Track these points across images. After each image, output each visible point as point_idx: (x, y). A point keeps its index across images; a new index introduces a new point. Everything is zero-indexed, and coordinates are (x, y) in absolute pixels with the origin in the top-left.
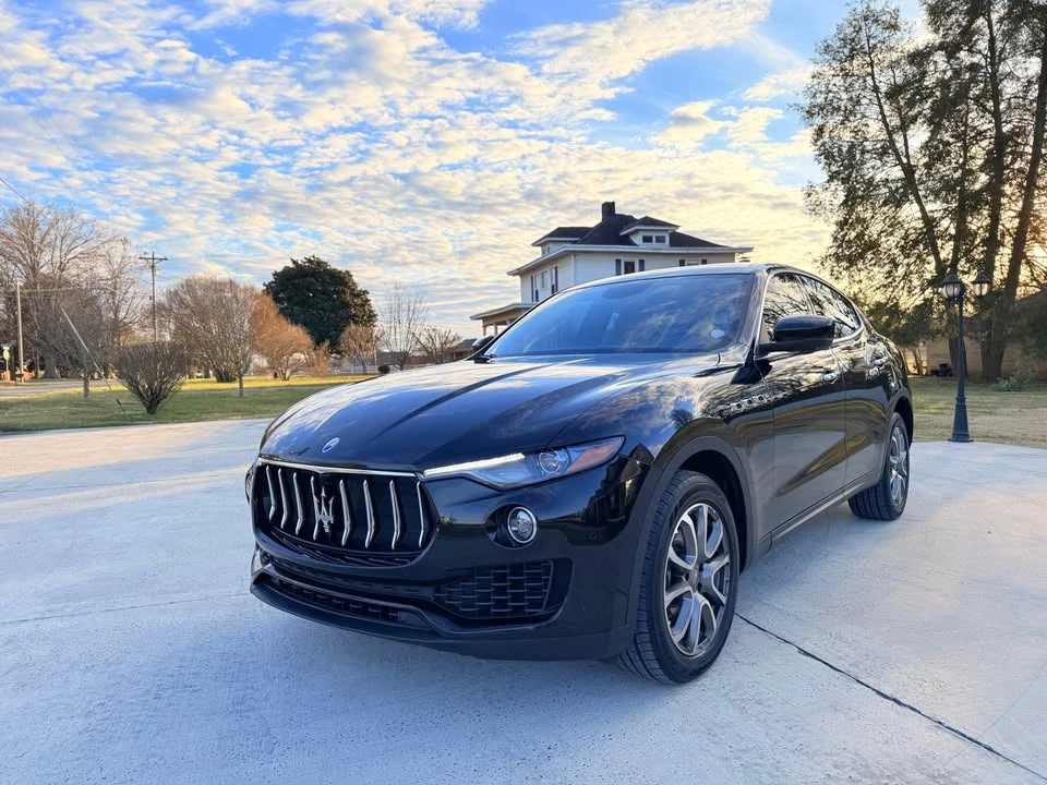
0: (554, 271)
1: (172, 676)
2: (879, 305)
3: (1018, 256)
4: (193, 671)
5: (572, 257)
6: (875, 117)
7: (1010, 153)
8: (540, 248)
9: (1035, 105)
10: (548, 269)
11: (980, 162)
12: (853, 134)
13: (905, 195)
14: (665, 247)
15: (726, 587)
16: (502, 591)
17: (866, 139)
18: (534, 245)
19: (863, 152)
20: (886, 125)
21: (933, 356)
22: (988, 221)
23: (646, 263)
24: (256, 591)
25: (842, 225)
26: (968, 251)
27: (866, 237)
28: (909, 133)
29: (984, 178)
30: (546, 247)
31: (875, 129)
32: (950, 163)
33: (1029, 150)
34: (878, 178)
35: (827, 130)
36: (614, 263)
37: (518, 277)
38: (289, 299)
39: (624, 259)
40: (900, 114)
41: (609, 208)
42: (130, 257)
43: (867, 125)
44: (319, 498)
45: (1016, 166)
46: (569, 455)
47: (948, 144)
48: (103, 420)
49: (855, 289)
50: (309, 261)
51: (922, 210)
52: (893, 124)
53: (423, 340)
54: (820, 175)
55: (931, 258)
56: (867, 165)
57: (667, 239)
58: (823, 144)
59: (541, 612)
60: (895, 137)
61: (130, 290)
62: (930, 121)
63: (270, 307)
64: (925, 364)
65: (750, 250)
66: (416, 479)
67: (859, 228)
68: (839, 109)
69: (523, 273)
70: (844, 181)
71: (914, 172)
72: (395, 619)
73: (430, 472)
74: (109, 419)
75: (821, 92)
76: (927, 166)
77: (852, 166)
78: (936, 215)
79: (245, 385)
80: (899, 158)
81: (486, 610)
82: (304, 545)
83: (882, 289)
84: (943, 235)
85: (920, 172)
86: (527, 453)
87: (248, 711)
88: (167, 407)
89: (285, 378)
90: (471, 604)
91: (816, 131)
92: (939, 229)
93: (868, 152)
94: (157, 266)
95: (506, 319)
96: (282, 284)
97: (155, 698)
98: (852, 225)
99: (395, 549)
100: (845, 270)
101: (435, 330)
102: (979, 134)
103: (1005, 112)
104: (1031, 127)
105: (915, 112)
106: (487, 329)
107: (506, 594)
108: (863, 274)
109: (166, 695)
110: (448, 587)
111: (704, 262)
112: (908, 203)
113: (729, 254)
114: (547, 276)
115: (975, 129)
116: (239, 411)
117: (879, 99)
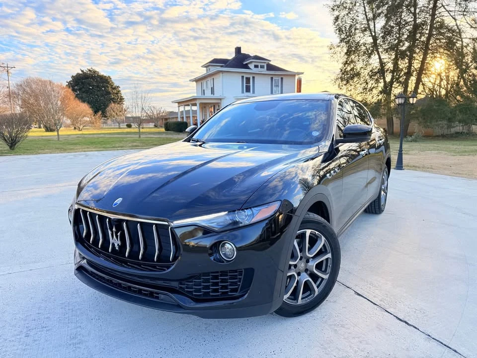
0: (212, 80)
1: (34, 320)
3: (419, 81)
4: (46, 316)
5: (221, 74)
6: (362, 12)
7: (419, 33)
8: (205, 68)
9: (431, 10)
10: (209, 79)
11: (406, 36)
12: (352, 20)
13: (372, 51)
14: (264, 71)
16: (216, 284)
17: (357, 23)
18: (202, 67)
19: (356, 29)
20: (367, 17)
21: (380, 124)
22: (407, 64)
23: (256, 78)
24: (78, 275)
25: (346, 63)
26: (397, 79)
27: (355, 70)
28: (377, 21)
29: (407, 44)
30: (208, 68)
31: (361, 17)
32: (393, 36)
33: (427, 32)
34: (361, 42)
35: (340, 18)
36: (241, 78)
37: (195, 82)
38: (80, 90)
39: (245, 76)
40: (373, 12)
41: (238, 50)
43: (358, 16)
44: (112, 231)
45: (422, 39)
46: (252, 211)
47: (393, 27)
50: (90, 70)
51: (380, 58)
52: (369, 16)
53: (148, 112)
54: (336, 39)
55: (382, 81)
56: (357, 36)
57: (265, 67)
58: (339, 24)
59: (237, 294)
60: (370, 22)
62: (386, 16)
63: (71, 94)
65: (302, 73)
66: (169, 225)
67: (352, 66)
68: (345, 8)
69: (198, 80)
70: (347, 42)
71: (377, 40)
72: (157, 298)
73: (177, 223)
76: (383, 37)
77: (350, 36)
78: (386, 61)
79: (60, 133)
80: (371, 34)
81: (207, 294)
82: (104, 254)
83: (360, 94)
84: (388, 70)
85: (379, 40)
86: (229, 212)
87: (79, 343)
88: (20, 146)
89: (80, 130)
90: (199, 291)
91: (335, 18)
92: (386, 67)
93: (358, 29)
94: (10, 71)
95: (188, 105)
96: (76, 82)
97: (26, 336)
98: (349, 64)
99: (157, 261)
100: (345, 85)
101: (154, 107)
102: (406, 23)
103: (418, 14)
104: (429, 21)
105: (380, 11)
106: (180, 107)
107: (218, 285)
108: (352, 87)
109: (32, 333)
110: (187, 282)
111: (282, 79)
112: (373, 55)
113: (293, 75)
114: (209, 83)
115: (405, 20)
116: (58, 149)
117: (364, 4)
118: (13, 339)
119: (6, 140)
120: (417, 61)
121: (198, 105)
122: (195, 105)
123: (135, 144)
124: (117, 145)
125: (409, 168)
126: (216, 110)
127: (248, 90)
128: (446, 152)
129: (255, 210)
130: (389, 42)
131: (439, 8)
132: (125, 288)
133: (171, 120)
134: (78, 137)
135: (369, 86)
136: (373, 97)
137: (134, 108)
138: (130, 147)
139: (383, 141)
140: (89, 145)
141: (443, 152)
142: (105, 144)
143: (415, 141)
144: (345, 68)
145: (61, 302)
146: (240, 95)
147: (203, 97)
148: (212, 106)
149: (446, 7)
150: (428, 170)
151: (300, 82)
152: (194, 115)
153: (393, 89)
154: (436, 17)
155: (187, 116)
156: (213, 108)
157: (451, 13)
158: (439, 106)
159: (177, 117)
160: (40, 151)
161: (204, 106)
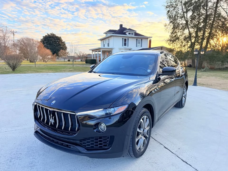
1: (15, 154)
2: (178, 51)
3: (208, 42)
4: (20, 152)
5: (113, 37)
6: (181, 9)
7: (208, 19)
8: (105, 34)
9: (215, 8)
10: (107, 39)
11: (202, 21)
12: (176, 13)
13: (186, 27)
14: (133, 36)
15: (149, 134)
16: (97, 142)
17: (178, 14)
18: (104, 33)
19: (178, 17)
20: (183, 11)
21: (188, 63)
22: (202, 34)
23: (129, 39)
24: (35, 135)
25: (172, 33)
26: (198, 41)
27: (177, 36)
28: (188, 13)
29: (202, 24)
30: (107, 34)
31: (180, 11)
32: (196, 20)
33: (212, 19)
34: (180, 23)
35: (170, 11)
36: (122, 39)
37: (100, 41)
38: (47, 43)
39: (124, 38)
40: (186, 9)
41: (121, 26)
42: (8, 31)
43: (179, 11)
45: (210, 22)
47: (196, 16)
48: (2, 72)
49: (173, 48)
50: (51, 34)
51: (189, 31)
53: (78, 54)
54: (168, 21)
55: (190, 42)
56: (178, 20)
57: (134, 34)
58: (169, 14)
59: (106, 147)
60: (185, 14)
61: (8, 39)
62: (192, 11)
63: (42, 46)
64: (186, 64)
65: (152, 37)
67: (175, 34)
68: (172, 7)
69: (102, 40)
70: (173, 23)
71: (188, 22)
72: (70, 147)
73: (79, 113)
74: (3, 72)
75: (169, 2)
76: (191, 21)
77: (175, 20)
78: (192, 32)
79: (36, 63)
80: (185, 19)
81: (93, 147)
82: (47, 126)
83: (179, 48)
84: (193, 36)
85: (189, 22)
86: (104, 109)
87: (33, 166)
88: (17, 69)
89: (46, 62)
90: (89, 145)
91: (168, 11)
92: (192, 35)
93: (179, 17)
94: (14, 34)
95: (97, 51)
96: (45, 39)
97: (10, 162)
98: (174, 33)
99: (70, 131)
100: (172, 43)
101: (81, 52)
102: (202, 14)
103: (208, 10)
104: (213, 13)
105: (189, 8)
106: (93, 52)
107: (98, 143)
108: (175, 44)
109: (13, 160)
110: (83, 141)
111: (142, 40)
112: (186, 29)
113: (147, 38)
114: (107, 41)
115: (202, 13)
116: (35, 71)
117: (182, 5)
118: (4, 162)
119: (11, 67)
120: (207, 33)
121: (101, 51)
122: (100, 51)
123: (71, 70)
124: (62, 70)
125: (200, 85)
126: (110, 54)
127: (125, 45)
128: (219, 77)
129: (115, 108)
130: (194, 23)
131: (219, 7)
132: (56, 142)
133: (88, 58)
134: (44, 66)
135: (184, 44)
136: (185, 49)
137: (71, 53)
138: (68, 71)
139: (184, 73)
140: (49, 69)
141: (218, 77)
142: (57, 69)
143: (205, 71)
144: (172, 35)
145: (27, 146)
146: (121, 47)
147: (104, 48)
148: (107, 52)
149: (222, 7)
150: (209, 86)
151: (150, 41)
152: (99, 56)
153: (195, 45)
154: (217, 11)
155: (96, 56)
156: (108, 53)
157: (224, 9)
158: (217, 54)
159: (92, 57)
160: (26, 72)
161: (104, 52)
